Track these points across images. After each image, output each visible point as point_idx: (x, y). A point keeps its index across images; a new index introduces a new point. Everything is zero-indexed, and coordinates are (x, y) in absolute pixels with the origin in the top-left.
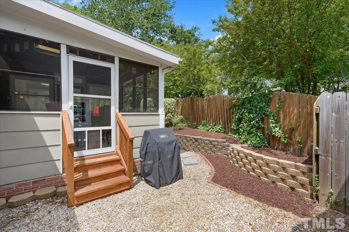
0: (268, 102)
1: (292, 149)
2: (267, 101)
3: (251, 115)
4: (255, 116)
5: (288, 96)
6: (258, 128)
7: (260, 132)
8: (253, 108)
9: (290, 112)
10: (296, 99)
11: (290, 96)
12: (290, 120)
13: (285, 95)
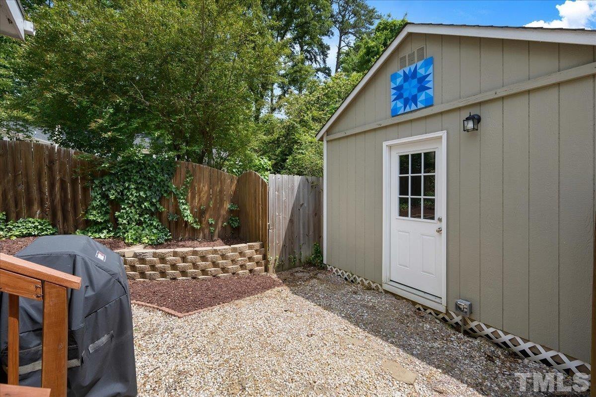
0: (172, 174)
1: (201, 235)
2: (170, 173)
3: (142, 193)
4: (148, 195)
5: (197, 169)
6: (152, 214)
7: (155, 219)
8: (146, 182)
9: (200, 188)
10: (206, 174)
11: (200, 168)
12: (199, 200)
13: (194, 167)
